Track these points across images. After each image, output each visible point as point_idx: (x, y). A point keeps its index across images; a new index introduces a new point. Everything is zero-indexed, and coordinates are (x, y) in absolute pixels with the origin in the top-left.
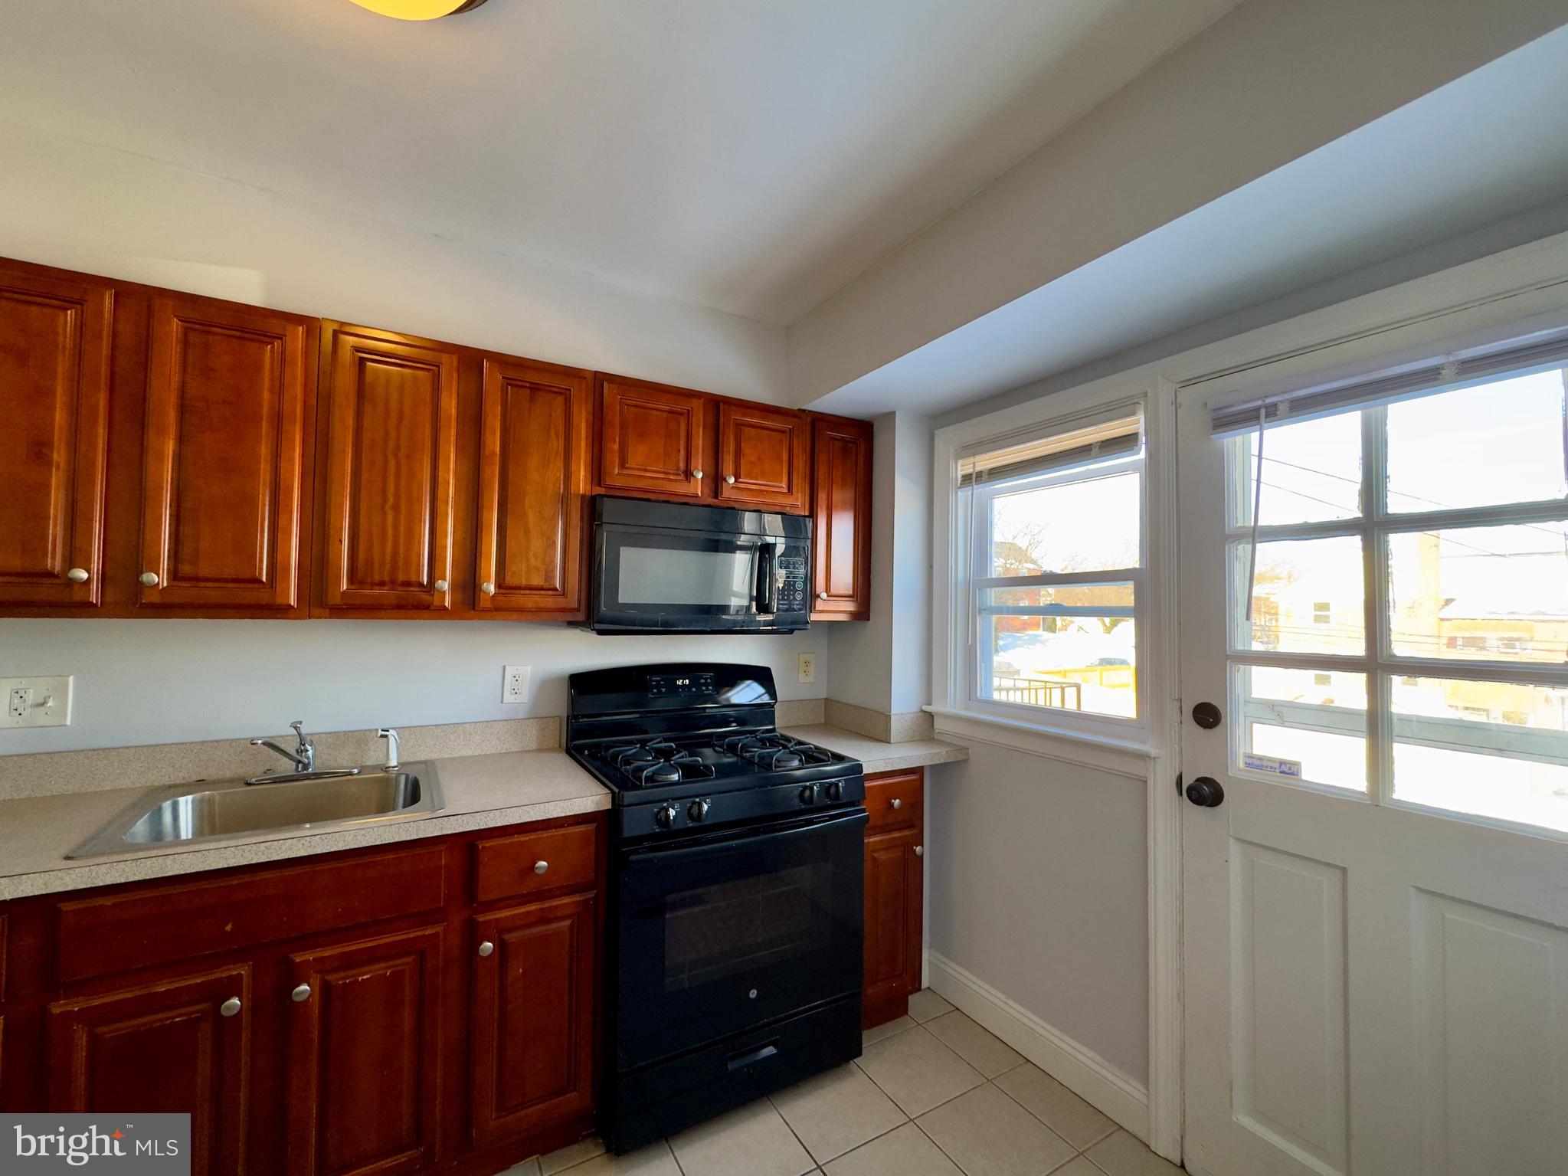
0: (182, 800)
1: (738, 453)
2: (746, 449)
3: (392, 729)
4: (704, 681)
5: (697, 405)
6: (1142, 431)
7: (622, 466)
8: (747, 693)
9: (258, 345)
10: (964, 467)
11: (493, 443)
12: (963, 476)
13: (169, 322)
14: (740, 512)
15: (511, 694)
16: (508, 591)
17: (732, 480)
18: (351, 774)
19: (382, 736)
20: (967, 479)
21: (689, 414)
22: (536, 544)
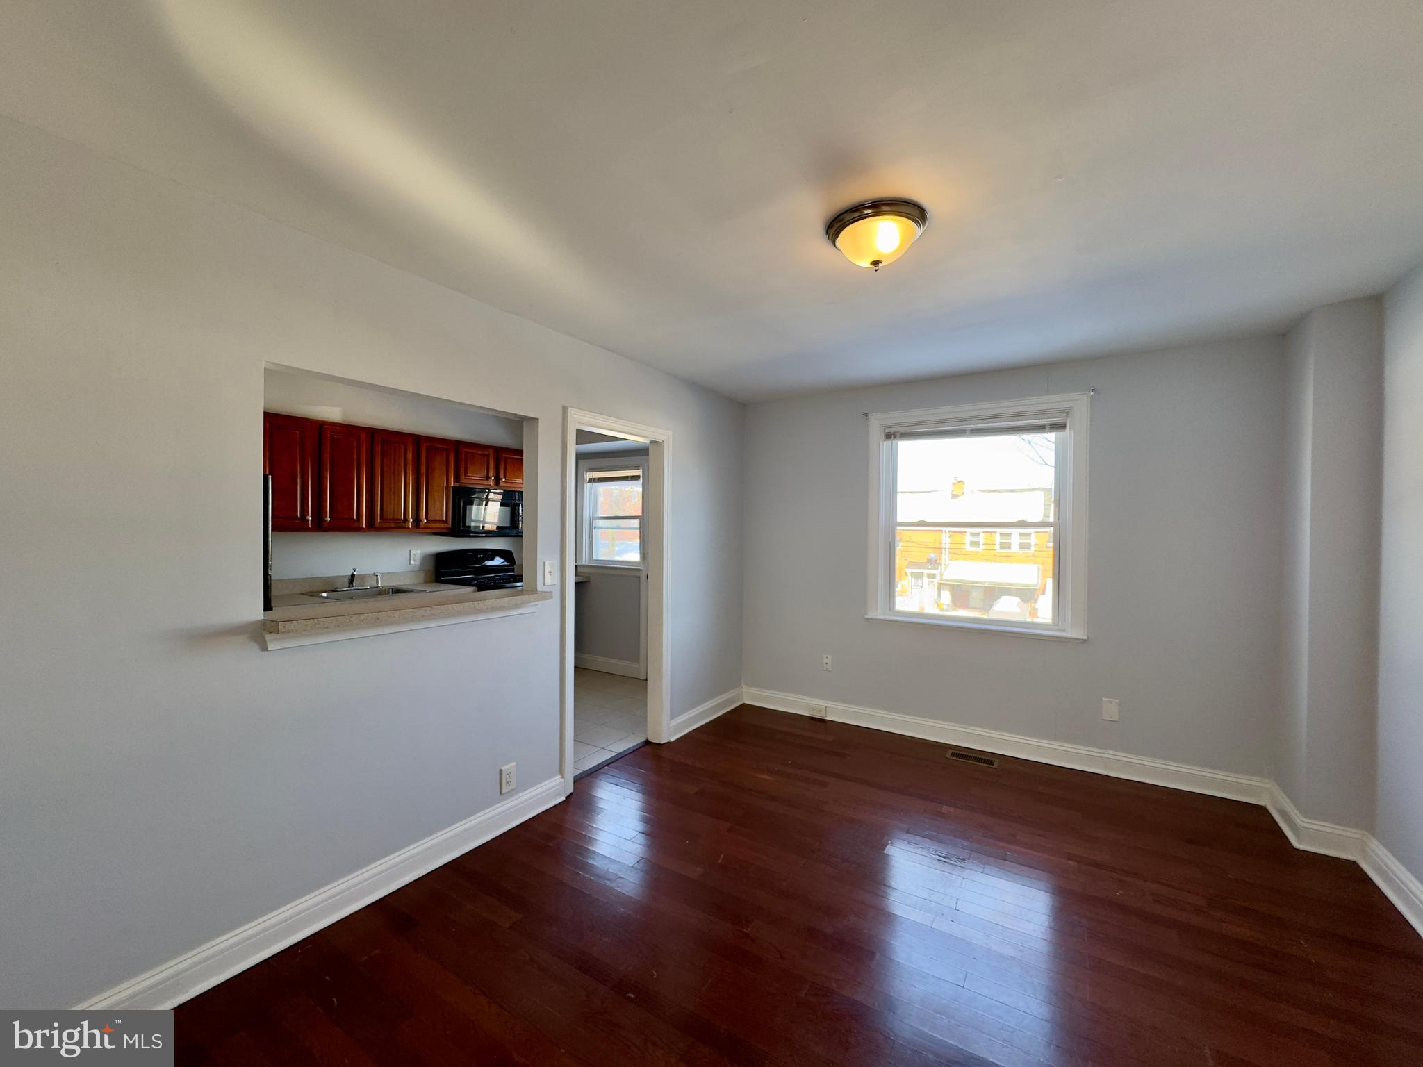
1: (505, 469)
2: (508, 467)
3: (378, 573)
5: (491, 452)
6: (641, 475)
7: (465, 475)
8: (498, 561)
10: (589, 475)
11: (424, 470)
12: (589, 479)
15: (413, 561)
16: (429, 522)
17: (504, 480)
19: (375, 576)
20: (590, 480)
21: (488, 455)
22: (438, 504)
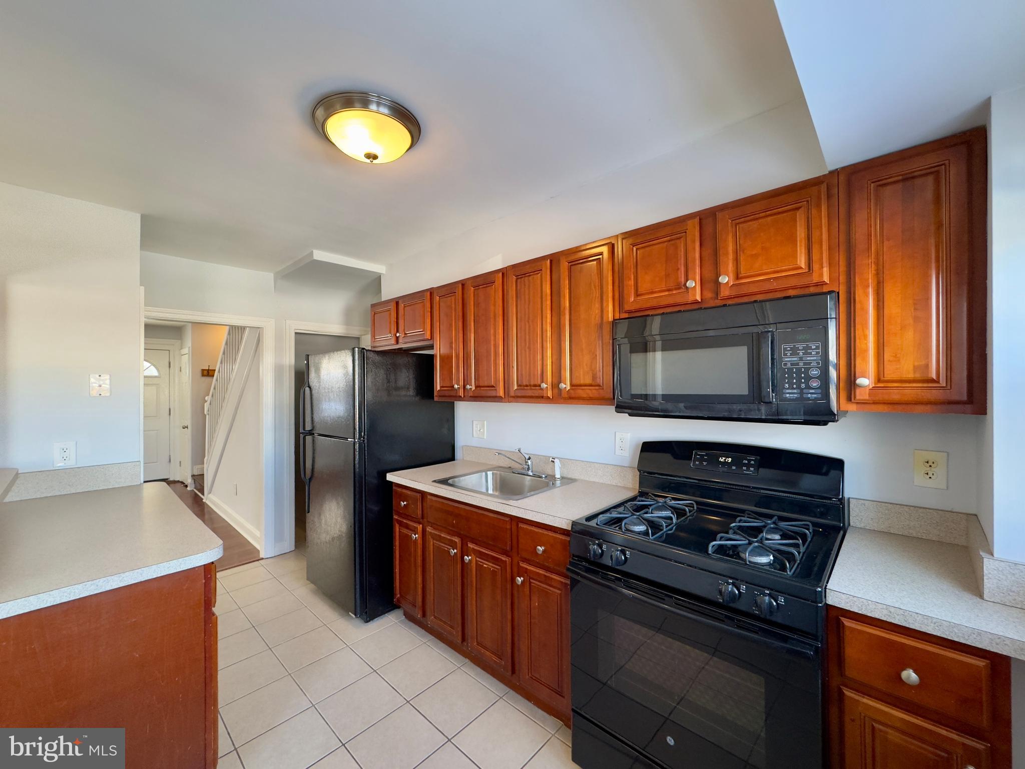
0: (489, 472)
1: (738, 251)
2: (746, 244)
3: (557, 458)
4: (746, 462)
7: (636, 294)
9: (489, 288)
13: (471, 289)
14: (763, 303)
15: (619, 450)
16: (576, 388)
18: (541, 477)
19: (552, 461)
21: (686, 235)
22: (587, 357)
